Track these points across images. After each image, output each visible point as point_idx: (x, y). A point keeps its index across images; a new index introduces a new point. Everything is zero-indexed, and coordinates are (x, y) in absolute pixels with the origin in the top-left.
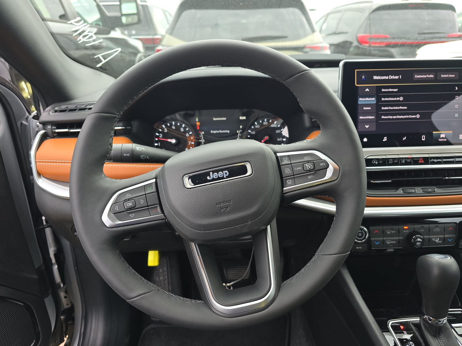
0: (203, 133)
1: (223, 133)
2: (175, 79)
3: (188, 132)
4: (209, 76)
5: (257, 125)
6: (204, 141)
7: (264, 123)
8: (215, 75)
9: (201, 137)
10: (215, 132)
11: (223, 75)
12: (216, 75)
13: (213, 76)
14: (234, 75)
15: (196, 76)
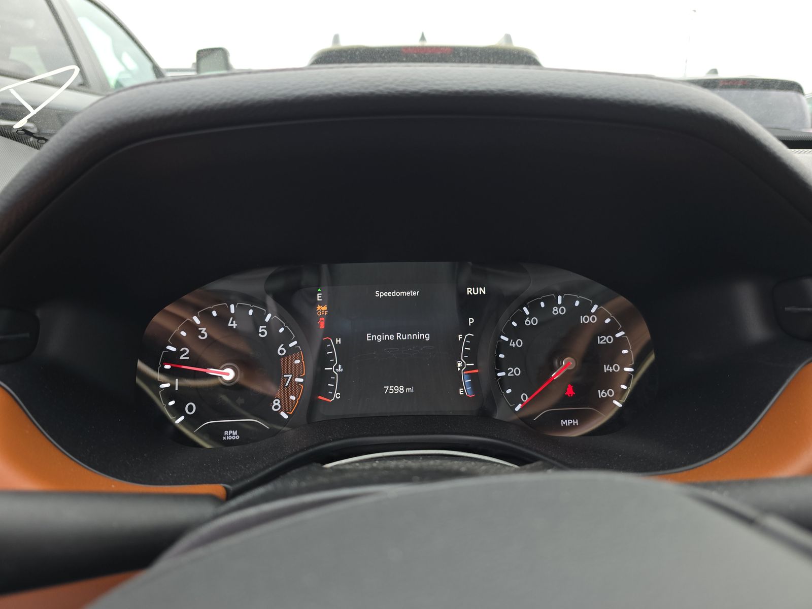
0: (339, 341)
1: (409, 341)
2: (184, 108)
3: (286, 338)
4: (363, 91)
5: (530, 316)
6: (340, 369)
7: (556, 311)
8: (393, 86)
9: (332, 356)
10: (379, 338)
11: (436, 87)
12: (401, 88)
13: (386, 91)
14: (492, 91)
15: (297, 93)
